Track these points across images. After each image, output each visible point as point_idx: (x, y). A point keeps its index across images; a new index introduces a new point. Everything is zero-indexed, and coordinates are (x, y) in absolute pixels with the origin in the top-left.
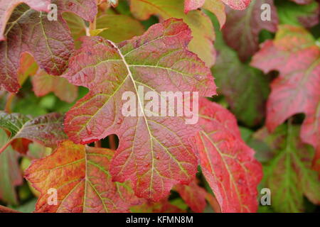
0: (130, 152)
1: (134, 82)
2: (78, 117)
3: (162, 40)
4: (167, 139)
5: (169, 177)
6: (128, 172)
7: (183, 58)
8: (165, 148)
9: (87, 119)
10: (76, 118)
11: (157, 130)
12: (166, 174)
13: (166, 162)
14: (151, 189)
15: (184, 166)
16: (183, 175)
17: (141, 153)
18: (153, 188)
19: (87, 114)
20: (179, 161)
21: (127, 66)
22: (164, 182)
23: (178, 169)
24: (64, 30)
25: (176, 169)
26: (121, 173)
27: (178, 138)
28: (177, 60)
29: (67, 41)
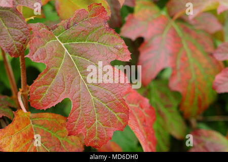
0: (79, 111)
1: (70, 56)
2: (40, 87)
3: (88, 21)
4: (105, 96)
5: (110, 126)
6: (80, 126)
7: (105, 33)
8: (104, 105)
9: (46, 88)
10: (38, 88)
11: (95, 91)
12: (107, 124)
13: (106, 115)
14: (96, 138)
15: (120, 116)
16: (120, 123)
17: (87, 111)
18: (98, 136)
19: (46, 84)
20: (116, 113)
21: (62, 44)
22: (106, 131)
23: (116, 119)
24: (20, 20)
25: (114, 119)
26: (75, 127)
27: (113, 95)
28: (101, 35)
29: (24, 29)
